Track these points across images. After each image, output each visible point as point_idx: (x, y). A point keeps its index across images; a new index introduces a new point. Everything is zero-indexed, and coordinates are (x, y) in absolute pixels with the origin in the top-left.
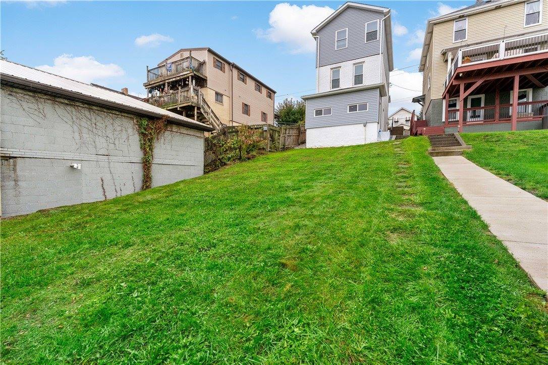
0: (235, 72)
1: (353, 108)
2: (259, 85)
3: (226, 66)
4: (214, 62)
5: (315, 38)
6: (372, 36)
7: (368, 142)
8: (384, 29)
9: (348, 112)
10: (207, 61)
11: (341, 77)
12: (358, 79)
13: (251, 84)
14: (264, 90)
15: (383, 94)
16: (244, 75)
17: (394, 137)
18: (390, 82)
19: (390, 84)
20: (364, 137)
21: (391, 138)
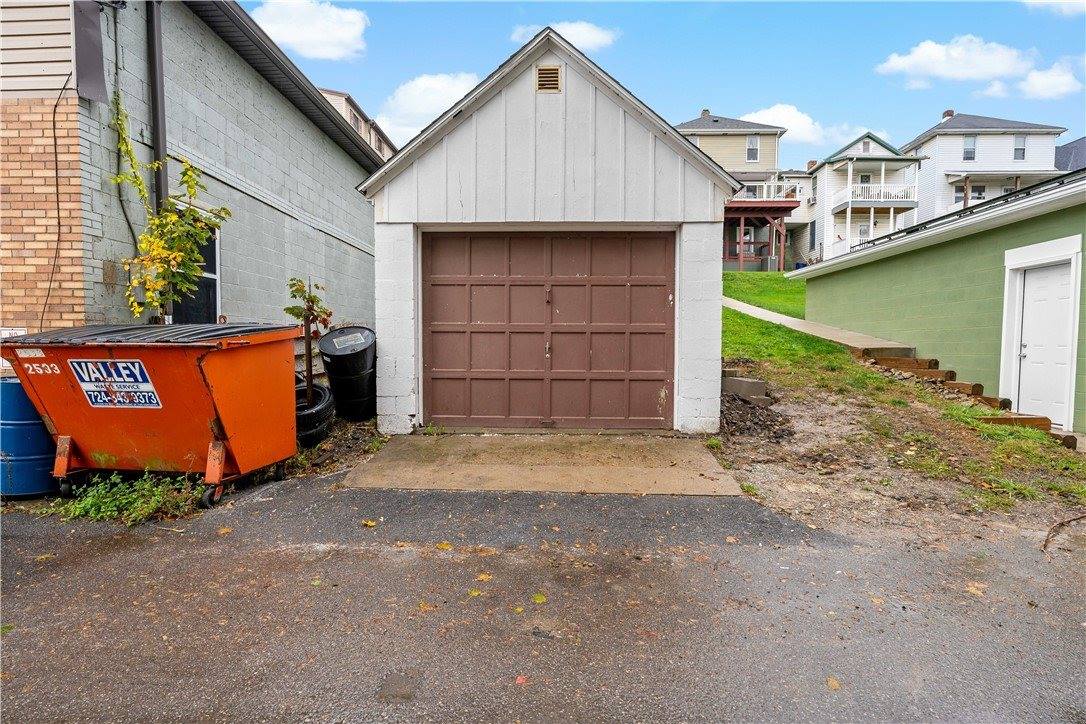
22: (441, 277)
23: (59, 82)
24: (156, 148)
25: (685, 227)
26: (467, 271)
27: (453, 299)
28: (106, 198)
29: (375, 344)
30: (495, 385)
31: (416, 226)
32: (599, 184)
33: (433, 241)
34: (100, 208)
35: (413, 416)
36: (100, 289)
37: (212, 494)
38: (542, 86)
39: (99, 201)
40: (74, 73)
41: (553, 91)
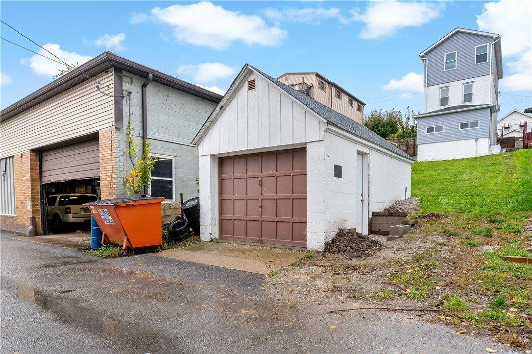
0: (334, 89)
1: (464, 126)
2: (352, 98)
3: (327, 86)
4: (319, 84)
5: (423, 60)
6: (481, 58)
7: (479, 155)
8: (493, 52)
9: (460, 129)
10: (314, 84)
11: (450, 96)
12: (468, 97)
13: (345, 98)
14: (355, 104)
15: (492, 111)
16: (340, 91)
17: (505, 150)
18: (499, 91)
19: (499, 94)
20: (475, 150)
21: (502, 151)
22: (225, 176)
23: (111, 124)
24: (144, 137)
25: (307, 144)
26: (232, 172)
27: (228, 185)
28: (125, 157)
29: (199, 204)
30: (242, 222)
31: (211, 155)
32: (270, 129)
33: (222, 161)
34: (122, 161)
35: (211, 234)
36: (122, 187)
37: (123, 253)
38: (250, 89)
39: (122, 159)
40: (114, 121)
41: (253, 90)
